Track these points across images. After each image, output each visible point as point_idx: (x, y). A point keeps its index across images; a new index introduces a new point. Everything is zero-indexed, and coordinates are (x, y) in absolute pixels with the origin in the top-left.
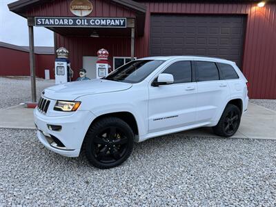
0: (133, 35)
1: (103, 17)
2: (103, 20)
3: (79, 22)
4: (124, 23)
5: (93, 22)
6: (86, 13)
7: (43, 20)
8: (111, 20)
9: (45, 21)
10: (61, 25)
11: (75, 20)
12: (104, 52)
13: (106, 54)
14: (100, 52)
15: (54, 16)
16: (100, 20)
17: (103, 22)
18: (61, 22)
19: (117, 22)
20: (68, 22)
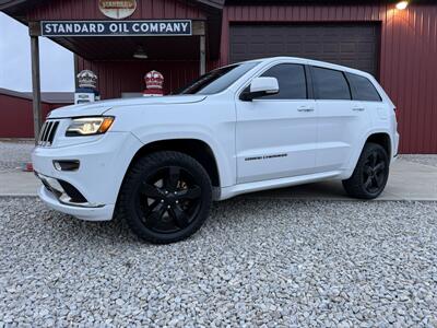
0: (203, 47)
1: (153, 19)
2: (154, 24)
3: (113, 29)
4: (188, 28)
5: (137, 27)
6: (125, 14)
7: (55, 26)
8: (166, 24)
9: (58, 28)
10: (85, 33)
11: (107, 26)
12: (156, 76)
13: (158, 79)
14: (149, 76)
15: (72, 19)
16: (149, 24)
17: (154, 28)
18: (85, 29)
19: (177, 27)
20: (96, 29)
